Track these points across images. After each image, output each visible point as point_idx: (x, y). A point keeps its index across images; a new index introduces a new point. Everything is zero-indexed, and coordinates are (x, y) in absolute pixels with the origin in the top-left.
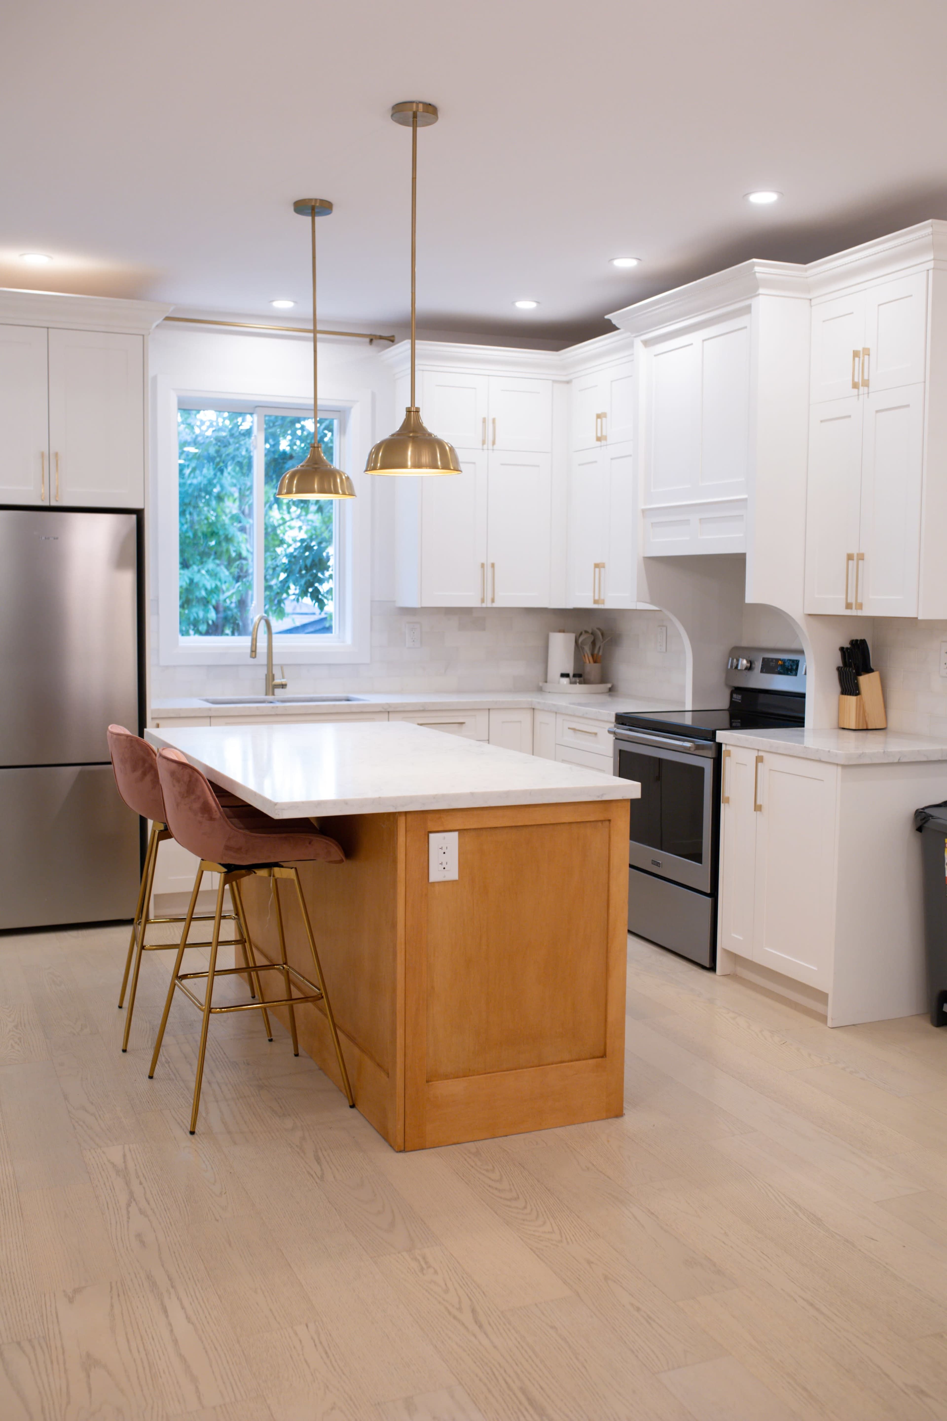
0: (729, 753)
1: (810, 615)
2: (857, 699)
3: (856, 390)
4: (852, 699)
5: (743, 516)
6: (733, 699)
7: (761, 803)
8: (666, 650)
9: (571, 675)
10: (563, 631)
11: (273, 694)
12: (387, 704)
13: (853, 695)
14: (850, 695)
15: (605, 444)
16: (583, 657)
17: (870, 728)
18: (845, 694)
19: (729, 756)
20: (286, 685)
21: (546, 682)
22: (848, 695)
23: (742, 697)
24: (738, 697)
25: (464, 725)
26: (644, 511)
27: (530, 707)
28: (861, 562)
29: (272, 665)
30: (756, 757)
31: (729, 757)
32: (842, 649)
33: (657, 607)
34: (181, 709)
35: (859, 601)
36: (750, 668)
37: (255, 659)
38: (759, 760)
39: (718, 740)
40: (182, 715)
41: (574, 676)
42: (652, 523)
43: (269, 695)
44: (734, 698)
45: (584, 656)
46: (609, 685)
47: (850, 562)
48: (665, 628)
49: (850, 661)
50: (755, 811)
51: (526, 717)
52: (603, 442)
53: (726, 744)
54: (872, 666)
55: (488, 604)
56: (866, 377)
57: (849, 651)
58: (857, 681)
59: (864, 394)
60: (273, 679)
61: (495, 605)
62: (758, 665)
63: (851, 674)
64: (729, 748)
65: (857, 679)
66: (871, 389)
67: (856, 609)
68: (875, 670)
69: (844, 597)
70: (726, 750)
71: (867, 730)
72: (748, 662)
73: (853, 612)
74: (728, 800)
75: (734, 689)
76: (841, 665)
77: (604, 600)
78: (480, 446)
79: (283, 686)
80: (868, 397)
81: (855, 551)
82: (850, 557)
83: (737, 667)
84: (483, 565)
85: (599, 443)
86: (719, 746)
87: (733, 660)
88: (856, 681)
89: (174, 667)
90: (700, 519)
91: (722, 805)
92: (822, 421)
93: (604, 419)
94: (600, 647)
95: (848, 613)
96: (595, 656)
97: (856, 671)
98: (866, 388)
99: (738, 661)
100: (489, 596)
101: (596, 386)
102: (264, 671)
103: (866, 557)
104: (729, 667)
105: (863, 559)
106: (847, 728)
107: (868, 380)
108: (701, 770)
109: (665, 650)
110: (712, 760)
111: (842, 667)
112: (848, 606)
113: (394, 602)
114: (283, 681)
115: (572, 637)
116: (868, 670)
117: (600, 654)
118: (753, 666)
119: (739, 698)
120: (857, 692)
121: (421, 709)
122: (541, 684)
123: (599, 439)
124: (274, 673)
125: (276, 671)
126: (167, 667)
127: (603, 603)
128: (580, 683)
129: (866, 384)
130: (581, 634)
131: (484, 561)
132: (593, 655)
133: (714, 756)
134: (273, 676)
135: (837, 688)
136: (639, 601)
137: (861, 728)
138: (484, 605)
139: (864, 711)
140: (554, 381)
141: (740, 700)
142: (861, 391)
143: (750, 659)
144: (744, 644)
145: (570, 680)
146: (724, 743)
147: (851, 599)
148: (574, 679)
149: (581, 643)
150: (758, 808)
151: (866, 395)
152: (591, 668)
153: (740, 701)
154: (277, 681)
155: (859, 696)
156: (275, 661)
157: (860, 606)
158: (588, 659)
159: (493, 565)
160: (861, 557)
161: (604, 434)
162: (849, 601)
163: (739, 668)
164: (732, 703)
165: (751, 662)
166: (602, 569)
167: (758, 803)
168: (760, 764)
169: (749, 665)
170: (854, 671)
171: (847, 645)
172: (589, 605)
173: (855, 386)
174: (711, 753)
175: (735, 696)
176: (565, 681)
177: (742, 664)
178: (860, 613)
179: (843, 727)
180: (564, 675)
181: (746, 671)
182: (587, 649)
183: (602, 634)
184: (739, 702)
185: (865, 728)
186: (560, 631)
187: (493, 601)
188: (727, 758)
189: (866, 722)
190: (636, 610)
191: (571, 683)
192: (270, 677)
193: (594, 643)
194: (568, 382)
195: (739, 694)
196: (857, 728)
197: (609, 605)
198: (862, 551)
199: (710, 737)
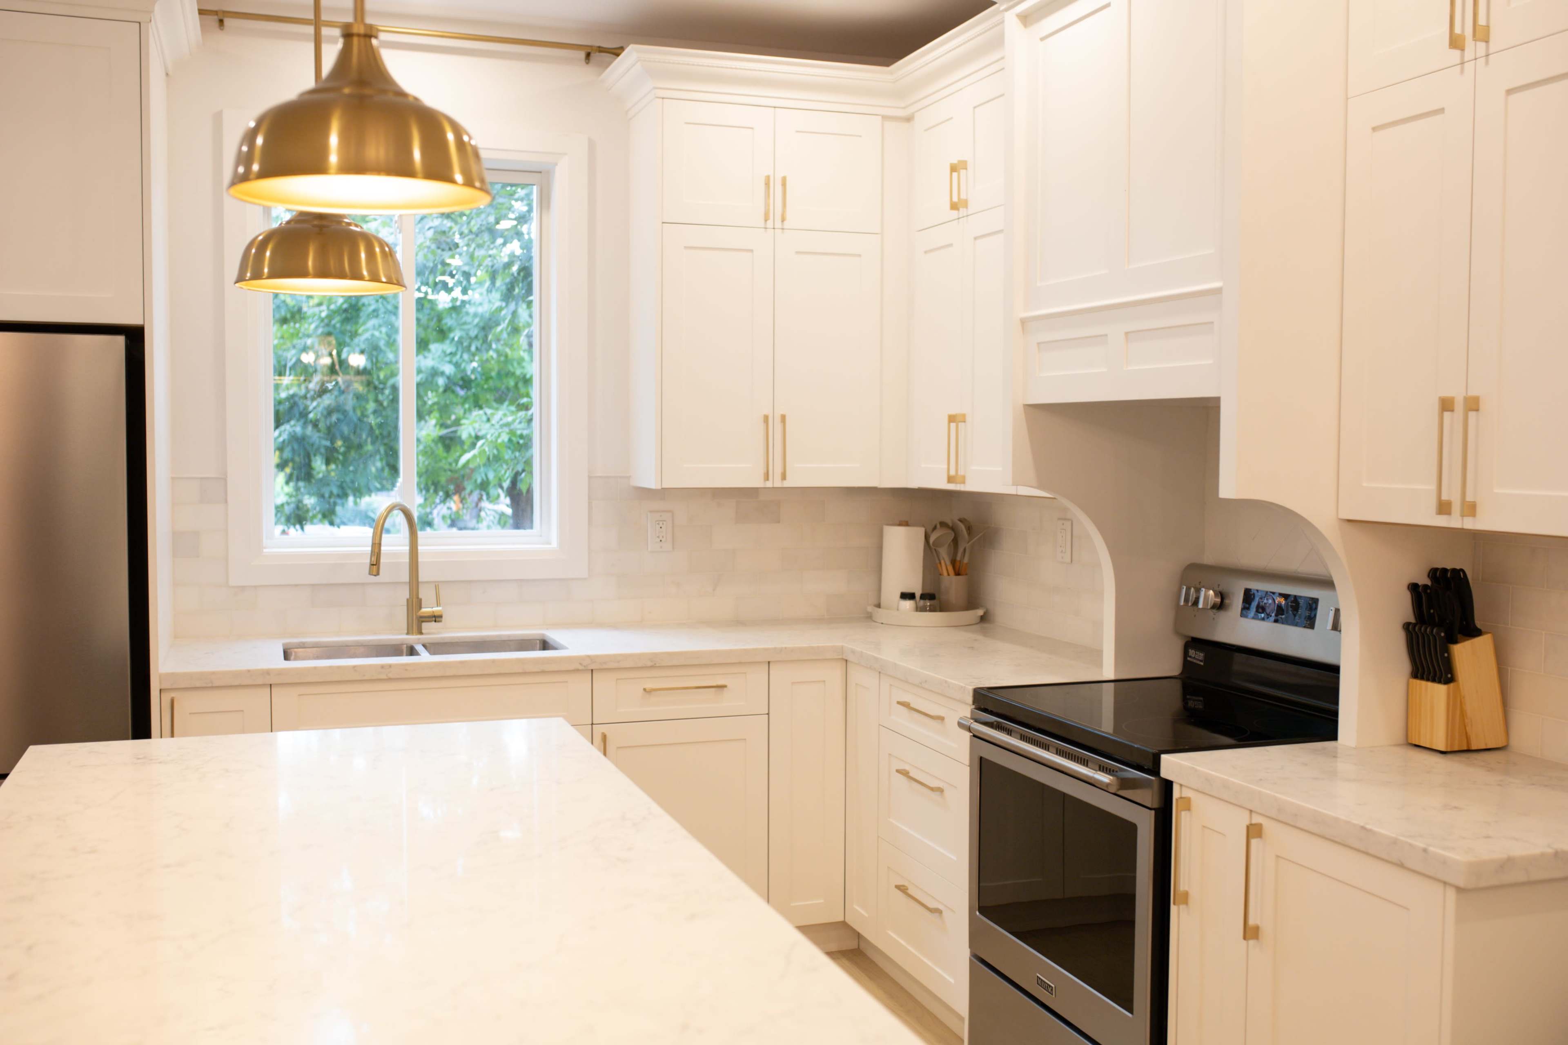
0: (1187, 804)
1: (1349, 521)
2: (1449, 689)
3: (1457, 53)
4: (1438, 691)
5: (1212, 323)
6: (1189, 659)
7: (1258, 923)
8: (1072, 562)
9: (918, 596)
10: (905, 523)
11: (421, 633)
12: (589, 656)
13: (1440, 682)
14: (1434, 681)
15: (965, 215)
16: (939, 565)
17: (1473, 748)
18: (1422, 678)
19: (1188, 808)
20: (441, 617)
21: (879, 606)
22: (1428, 680)
23: (1205, 657)
24: (1197, 656)
25: (725, 689)
26: (1024, 322)
27: (840, 657)
28: (1472, 415)
29: (418, 582)
30: (1248, 827)
31: (1187, 812)
32: (1414, 588)
33: (1048, 493)
34: (213, 673)
35: (1469, 498)
36: (1221, 606)
37: (378, 577)
38: (1254, 831)
39: (1165, 773)
40: (217, 683)
41: (923, 597)
42: (1039, 344)
43: (412, 634)
44: (1190, 657)
45: (940, 563)
46: (980, 612)
47: (1447, 415)
48: (1070, 522)
49: (1432, 611)
50: (1245, 938)
51: (833, 675)
52: (963, 212)
53: (1181, 785)
54: (1478, 624)
55: (776, 482)
56: (1482, 21)
57: (1429, 591)
58: (1449, 654)
59: (1476, 59)
60: (420, 608)
61: (786, 484)
62: (1237, 601)
63: (1435, 640)
64: (1186, 793)
65: (1447, 651)
66: (1493, 47)
67: (1463, 516)
68: (1483, 630)
69: (1433, 487)
70: (1181, 798)
71: (1469, 751)
72: (1216, 595)
73: (1454, 521)
74: (1185, 898)
75: (1190, 640)
76: (1412, 620)
77: (964, 477)
78: (761, 223)
79: (436, 618)
80: (1487, 63)
81: (1457, 393)
82: (1446, 405)
83: (1196, 602)
84: (766, 419)
85: (955, 213)
86: (1167, 786)
87: (1188, 589)
88: (1446, 655)
89: (255, 587)
90: (1127, 333)
91: (1173, 909)
92: (1374, 129)
93: (963, 172)
94: (965, 550)
95: (1442, 521)
96: (957, 564)
97: (1446, 633)
98: (1481, 46)
99: (1198, 591)
100: (778, 470)
101: (951, 118)
102: (404, 594)
103: (1482, 407)
104: (1182, 603)
105: (1477, 410)
106: (1428, 746)
107: (1488, 26)
108: (1130, 829)
109: (1069, 560)
110: (1153, 812)
111: (1415, 625)
112: (1444, 508)
113: (629, 478)
114: (437, 609)
115: (920, 532)
116: (1472, 632)
117: (966, 560)
118: (1227, 601)
119: (1201, 658)
120: (1449, 676)
121: (649, 664)
122: (870, 609)
123: (954, 206)
124: (420, 596)
125: (427, 594)
126: (243, 588)
127: (964, 482)
128: (933, 609)
129: (1482, 34)
130: (935, 528)
131: (768, 411)
132: (953, 562)
133: (1156, 806)
134: (420, 601)
135: (1404, 664)
136: (1015, 483)
137: (1456, 749)
138: (769, 484)
139: (1463, 714)
140: (885, 118)
141: (1201, 661)
142: (1469, 54)
143: (1220, 589)
144: (1208, 559)
145: (916, 603)
146: (1176, 783)
147: (1452, 494)
148: (922, 603)
149: (934, 542)
150: (1250, 932)
151: (1483, 60)
152: (952, 585)
153: (1202, 664)
154: (426, 610)
155: (1452, 685)
156: (424, 575)
157: (1470, 509)
158: (946, 566)
159: (783, 418)
160: (1473, 405)
161: (963, 196)
162: (1444, 497)
163: (1201, 605)
164: (1187, 664)
165: (1222, 595)
166: (961, 425)
167: (1251, 922)
168: (1254, 842)
169: (1218, 600)
170: (1443, 634)
171: (1423, 580)
172: (941, 484)
173: (1456, 42)
174: (1150, 796)
175: (1192, 652)
176: (908, 604)
177: (1206, 597)
178: (1469, 524)
179: (1417, 744)
180: (905, 596)
181: (1215, 611)
182: (944, 554)
183: (969, 529)
184: (1200, 665)
185: (1465, 748)
186: (900, 524)
187: (784, 477)
188: (1183, 813)
189: (1466, 733)
190: (1017, 495)
191: (919, 609)
192: (414, 603)
193: (955, 542)
194: (909, 119)
195: (1201, 650)
196: (1449, 750)
197: (971, 486)
198: (1472, 393)
199: (1148, 765)
